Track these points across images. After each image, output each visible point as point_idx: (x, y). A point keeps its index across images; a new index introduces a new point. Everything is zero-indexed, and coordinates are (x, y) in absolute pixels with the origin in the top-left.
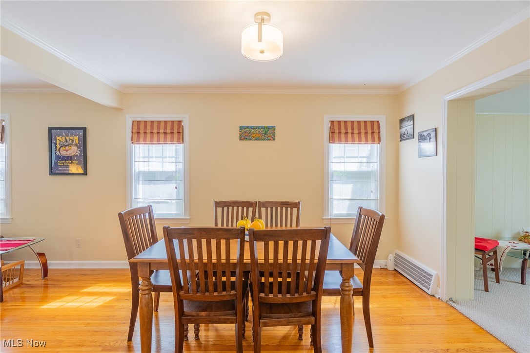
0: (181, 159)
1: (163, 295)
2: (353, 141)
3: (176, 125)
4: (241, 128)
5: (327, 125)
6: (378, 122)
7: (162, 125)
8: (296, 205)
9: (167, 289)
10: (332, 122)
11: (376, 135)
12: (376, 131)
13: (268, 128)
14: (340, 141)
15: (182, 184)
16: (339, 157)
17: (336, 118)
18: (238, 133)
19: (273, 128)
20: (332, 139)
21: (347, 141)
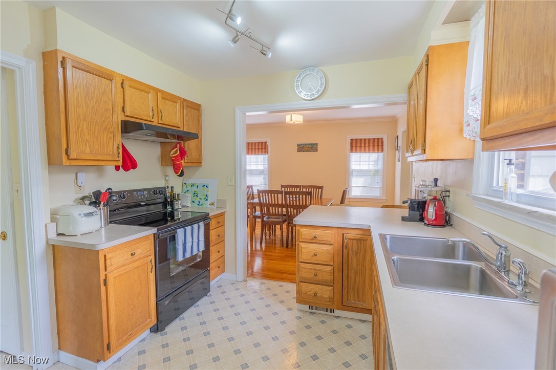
0: (267, 163)
1: (258, 220)
2: (365, 151)
3: (264, 144)
4: (298, 145)
5: (349, 142)
6: (382, 139)
7: (257, 144)
8: (321, 188)
9: (259, 217)
10: (352, 140)
11: (380, 147)
12: (380, 144)
13: (314, 144)
14: (356, 151)
15: (267, 176)
16: (357, 161)
17: (355, 137)
18: (296, 148)
19: (317, 144)
20: (351, 151)
21: (361, 151)
